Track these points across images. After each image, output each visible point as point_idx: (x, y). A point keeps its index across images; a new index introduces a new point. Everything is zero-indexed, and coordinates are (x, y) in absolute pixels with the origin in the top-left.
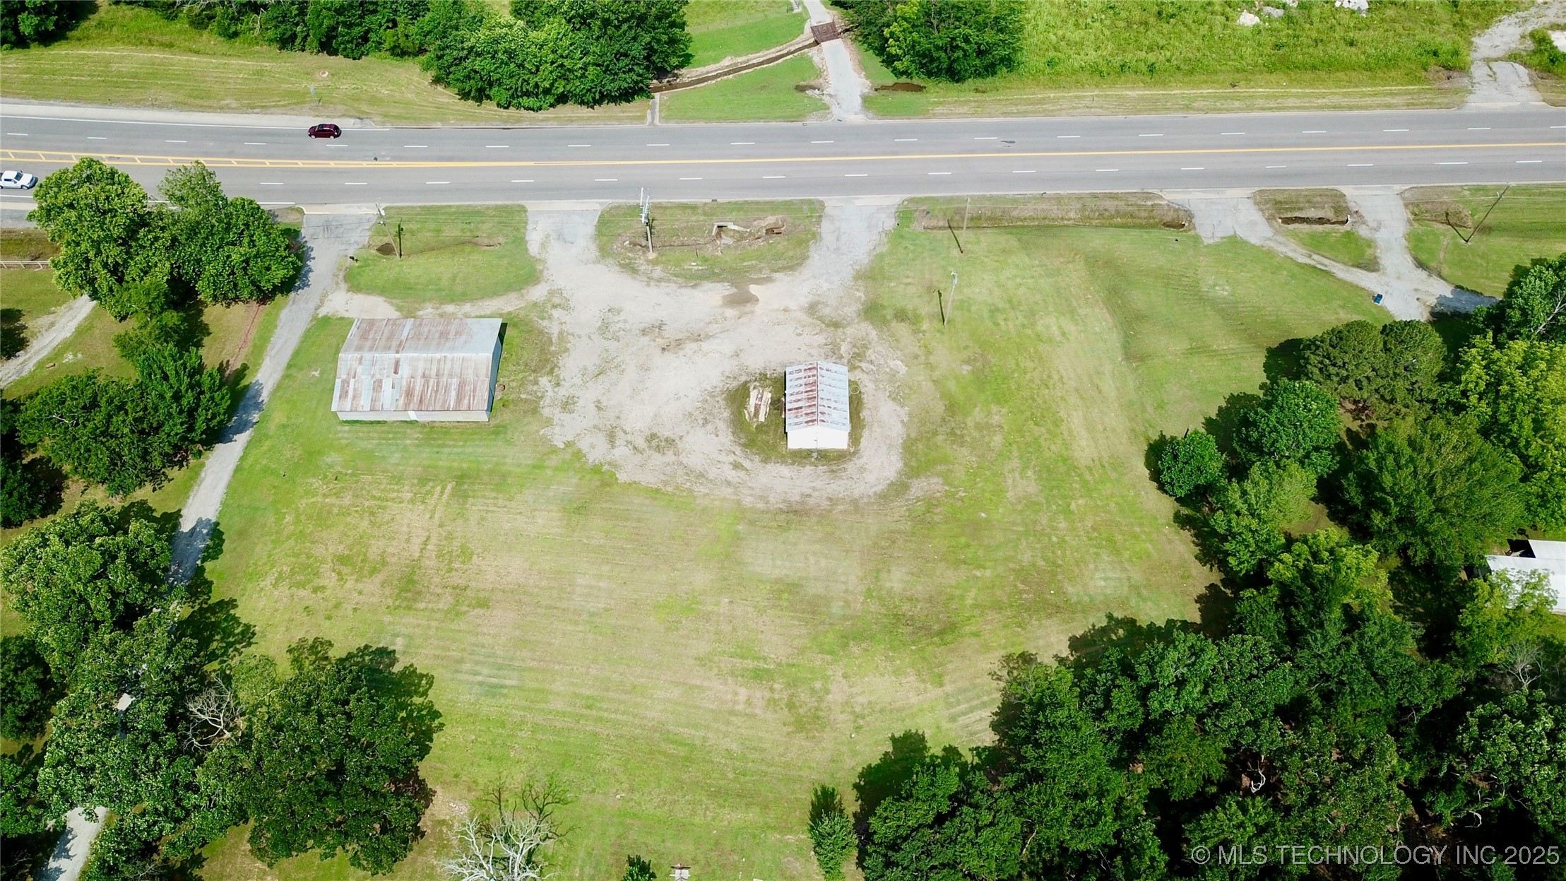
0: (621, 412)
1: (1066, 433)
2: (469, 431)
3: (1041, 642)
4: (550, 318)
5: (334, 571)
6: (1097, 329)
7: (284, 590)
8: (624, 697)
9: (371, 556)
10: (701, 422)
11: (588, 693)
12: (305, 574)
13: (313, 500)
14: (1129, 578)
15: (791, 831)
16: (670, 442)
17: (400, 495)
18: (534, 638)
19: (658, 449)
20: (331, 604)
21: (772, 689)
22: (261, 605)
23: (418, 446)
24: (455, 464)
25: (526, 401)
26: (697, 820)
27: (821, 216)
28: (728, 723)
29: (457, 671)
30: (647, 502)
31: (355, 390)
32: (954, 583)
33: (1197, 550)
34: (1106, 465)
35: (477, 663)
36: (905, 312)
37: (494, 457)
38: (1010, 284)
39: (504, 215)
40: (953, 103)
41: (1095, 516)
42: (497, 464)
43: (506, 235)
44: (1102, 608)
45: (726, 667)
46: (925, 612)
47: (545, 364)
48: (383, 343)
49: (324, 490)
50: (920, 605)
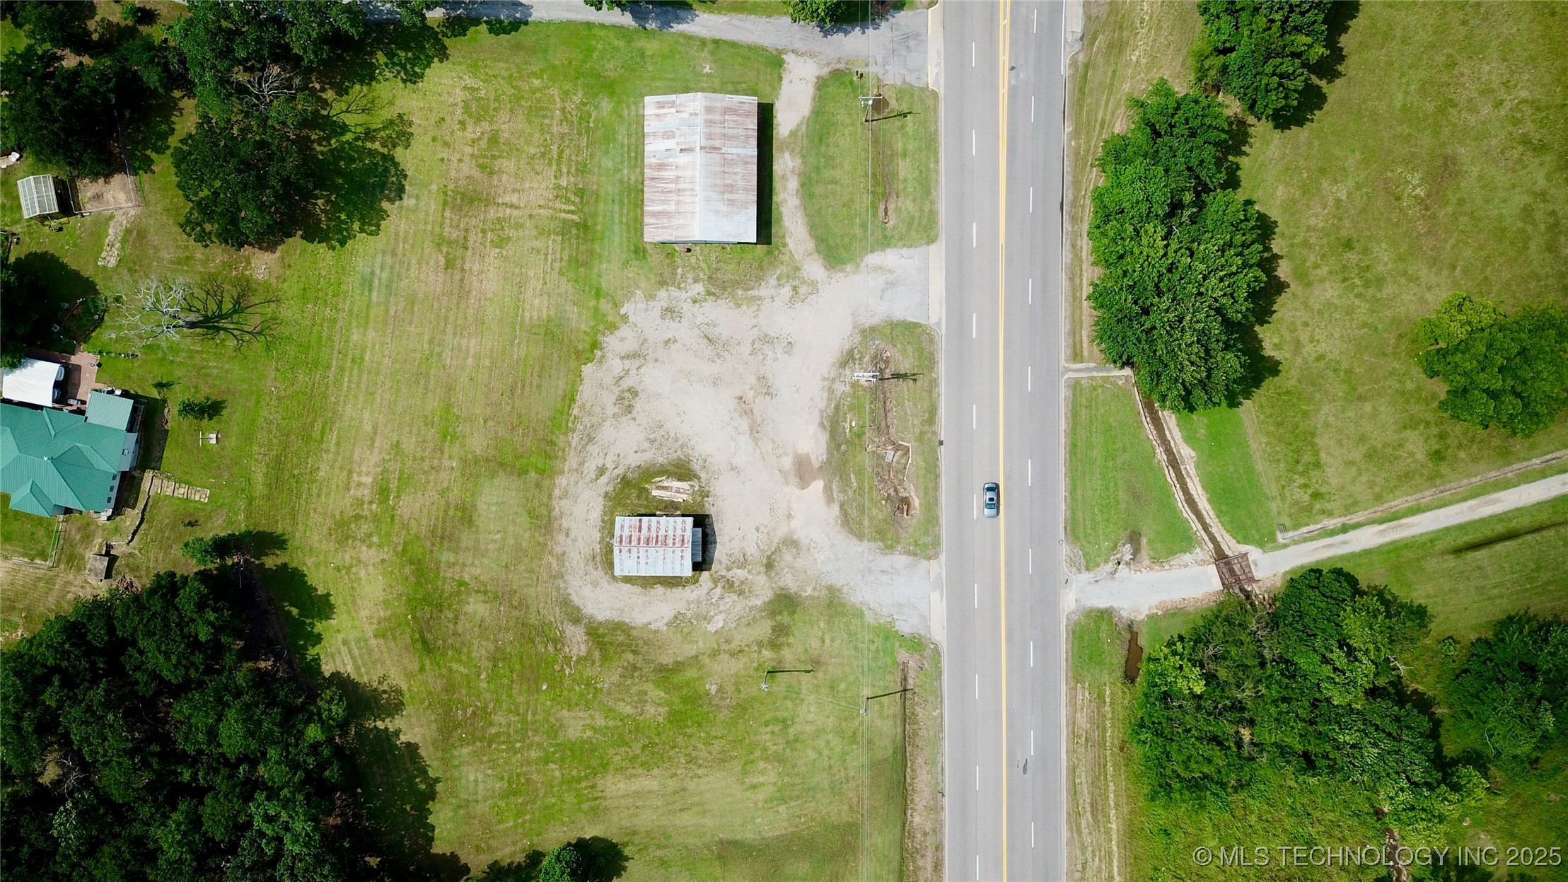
0: (663, 362)
1: (634, 771)
2: (637, 225)
3: (414, 720)
4: (780, 285)
5: (482, 133)
6: (759, 821)
7: (460, 95)
9: (497, 163)
10: (652, 437)
11: (367, 358)
12: (477, 110)
13: (558, 100)
14: (477, 801)
15: (247, 518)
16: (629, 408)
17: (565, 175)
18: (416, 309)
19: (620, 399)
20: (447, 138)
21: (371, 503)
22: (445, 81)
23: (621, 182)
24: (600, 219)
25: (675, 274)
26: (255, 448)
27: (915, 555)
28: (341, 469)
29: (384, 252)
30: (560, 392)
31: (665, 114)
32: (474, 655)
33: (505, 863)
34: (597, 802)
35: (392, 268)
36: (787, 634)
37: (609, 253)
38: (820, 743)
39: (924, 222)
40: (1099, 712)
41: (543, 783)
42: (601, 256)
43: (894, 227)
44: (448, 775)
45: (391, 466)
46: (444, 629)
47: (719, 287)
48: (718, 130)
49: (569, 106)
50: (451, 626)
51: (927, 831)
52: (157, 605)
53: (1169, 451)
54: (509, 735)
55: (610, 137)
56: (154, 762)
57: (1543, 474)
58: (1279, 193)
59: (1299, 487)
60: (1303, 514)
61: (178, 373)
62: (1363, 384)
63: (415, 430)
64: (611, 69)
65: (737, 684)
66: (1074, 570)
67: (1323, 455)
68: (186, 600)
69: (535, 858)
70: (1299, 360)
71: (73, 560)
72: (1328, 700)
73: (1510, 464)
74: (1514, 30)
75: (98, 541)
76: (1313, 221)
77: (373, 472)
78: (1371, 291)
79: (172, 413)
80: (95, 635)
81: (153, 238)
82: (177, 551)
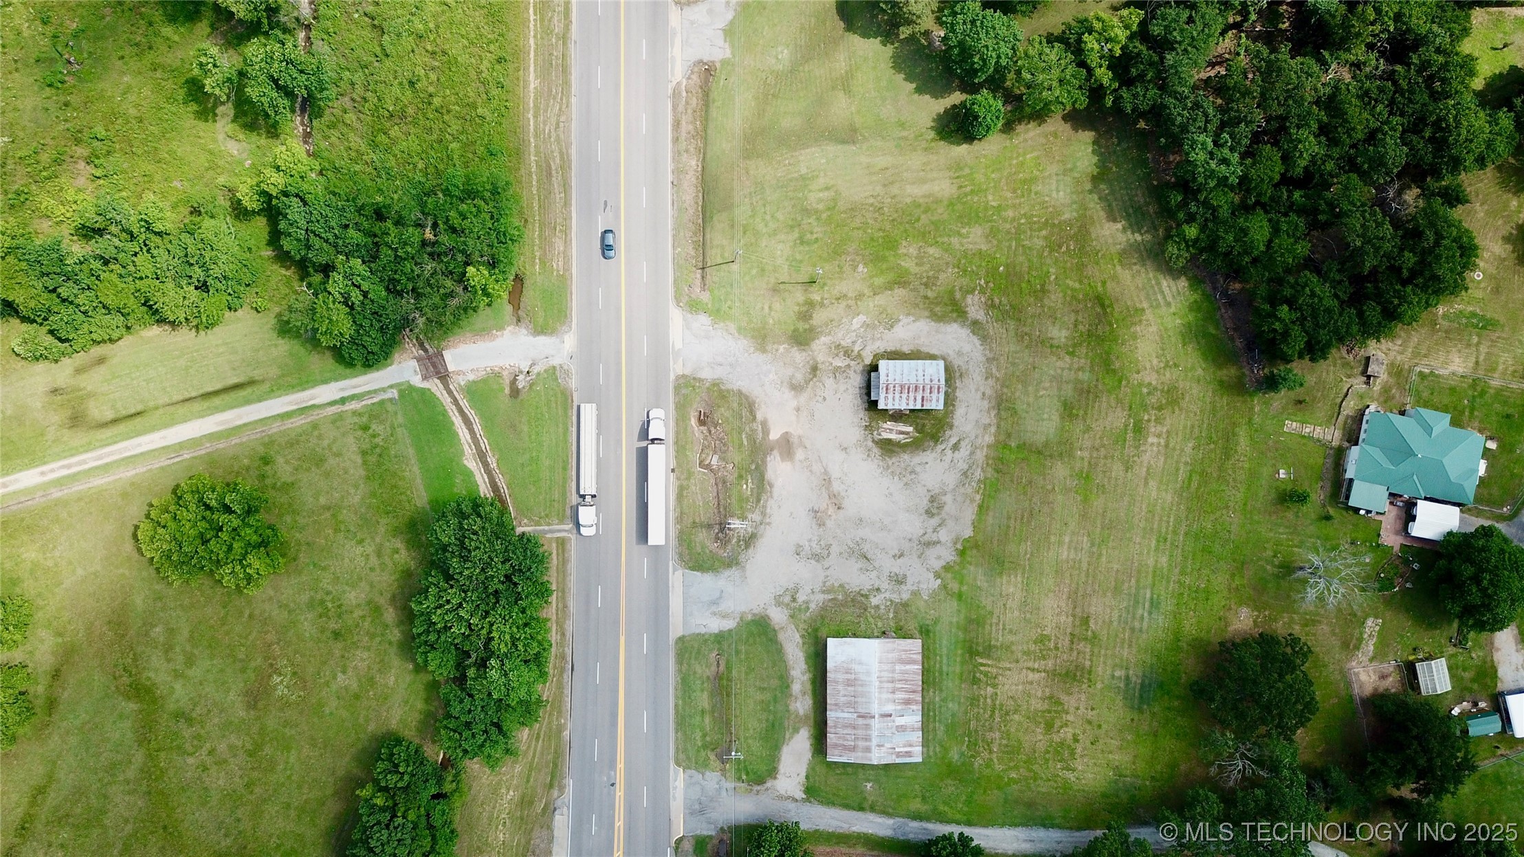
0: (904, 538)
1: (927, 200)
2: (927, 653)
3: (1110, 241)
4: (807, 602)
5: (1059, 731)
6: (823, 161)
7: (1078, 764)
8: (1157, 518)
9: (1046, 707)
10: (913, 476)
11: (1154, 542)
12: (1062, 751)
13: (995, 760)
14: (1057, 175)
15: (1252, 409)
16: (933, 499)
17: (988, 696)
18: (1113, 583)
19: (940, 508)
20: (1088, 727)
21: (1149, 421)
22: (1091, 776)
23: (941, 690)
24: (958, 659)
25: (895, 612)
26: (1247, 466)
27: (694, 379)
28: (1174, 449)
29: (1141, 630)
30: (991, 514)
31: (904, 746)
32: (1061, 295)
33: (1032, 125)
34: (957, 175)
35: (1134, 618)
36: (800, 313)
37: (951, 631)
38: (772, 225)
39: (687, 655)
40: (545, 251)
41: (1003, 190)
42: (958, 628)
43: (711, 651)
44: (1081, 196)
45: (1133, 451)
46: (1086, 315)
47: (858, 601)
48: (860, 732)
49: (986, 755)
50: (1080, 319)
51: (685, 155)
52: (1323, 335)
53: (486, 465)
54: (1031, 229)
55: (951, 728)
56: (1323, 207)
57: (181, 446)
58: (392, 678)
59: (379, 435)
60: (377, 412)
61: (1312, 529)
62: (326, 519)
63: (1113, 482)
64: (950, 788)
65: (841, 272)
66: (566, 367)
67: (359, 461)
68: (1298, 339)
69: (1008, 127)
70: (378, 540)
71: (1398, 372)
72: (364, 262)
73: (208, 454)
74: (197, 814)
75: (1377, 388)
76: (365, 655)
77: (1147, 446)
78: (319, 597)
79: (1318, 495)
80: (1374, 310)
81: (1335, 642)
82: (1310, 380)
